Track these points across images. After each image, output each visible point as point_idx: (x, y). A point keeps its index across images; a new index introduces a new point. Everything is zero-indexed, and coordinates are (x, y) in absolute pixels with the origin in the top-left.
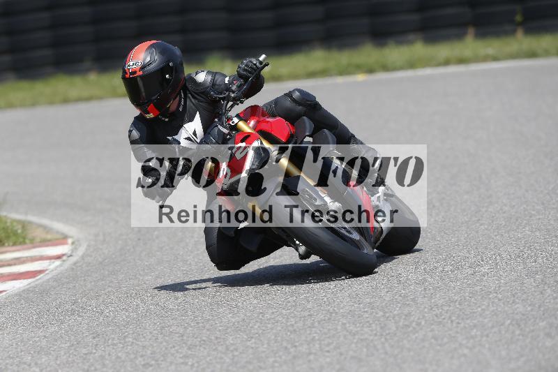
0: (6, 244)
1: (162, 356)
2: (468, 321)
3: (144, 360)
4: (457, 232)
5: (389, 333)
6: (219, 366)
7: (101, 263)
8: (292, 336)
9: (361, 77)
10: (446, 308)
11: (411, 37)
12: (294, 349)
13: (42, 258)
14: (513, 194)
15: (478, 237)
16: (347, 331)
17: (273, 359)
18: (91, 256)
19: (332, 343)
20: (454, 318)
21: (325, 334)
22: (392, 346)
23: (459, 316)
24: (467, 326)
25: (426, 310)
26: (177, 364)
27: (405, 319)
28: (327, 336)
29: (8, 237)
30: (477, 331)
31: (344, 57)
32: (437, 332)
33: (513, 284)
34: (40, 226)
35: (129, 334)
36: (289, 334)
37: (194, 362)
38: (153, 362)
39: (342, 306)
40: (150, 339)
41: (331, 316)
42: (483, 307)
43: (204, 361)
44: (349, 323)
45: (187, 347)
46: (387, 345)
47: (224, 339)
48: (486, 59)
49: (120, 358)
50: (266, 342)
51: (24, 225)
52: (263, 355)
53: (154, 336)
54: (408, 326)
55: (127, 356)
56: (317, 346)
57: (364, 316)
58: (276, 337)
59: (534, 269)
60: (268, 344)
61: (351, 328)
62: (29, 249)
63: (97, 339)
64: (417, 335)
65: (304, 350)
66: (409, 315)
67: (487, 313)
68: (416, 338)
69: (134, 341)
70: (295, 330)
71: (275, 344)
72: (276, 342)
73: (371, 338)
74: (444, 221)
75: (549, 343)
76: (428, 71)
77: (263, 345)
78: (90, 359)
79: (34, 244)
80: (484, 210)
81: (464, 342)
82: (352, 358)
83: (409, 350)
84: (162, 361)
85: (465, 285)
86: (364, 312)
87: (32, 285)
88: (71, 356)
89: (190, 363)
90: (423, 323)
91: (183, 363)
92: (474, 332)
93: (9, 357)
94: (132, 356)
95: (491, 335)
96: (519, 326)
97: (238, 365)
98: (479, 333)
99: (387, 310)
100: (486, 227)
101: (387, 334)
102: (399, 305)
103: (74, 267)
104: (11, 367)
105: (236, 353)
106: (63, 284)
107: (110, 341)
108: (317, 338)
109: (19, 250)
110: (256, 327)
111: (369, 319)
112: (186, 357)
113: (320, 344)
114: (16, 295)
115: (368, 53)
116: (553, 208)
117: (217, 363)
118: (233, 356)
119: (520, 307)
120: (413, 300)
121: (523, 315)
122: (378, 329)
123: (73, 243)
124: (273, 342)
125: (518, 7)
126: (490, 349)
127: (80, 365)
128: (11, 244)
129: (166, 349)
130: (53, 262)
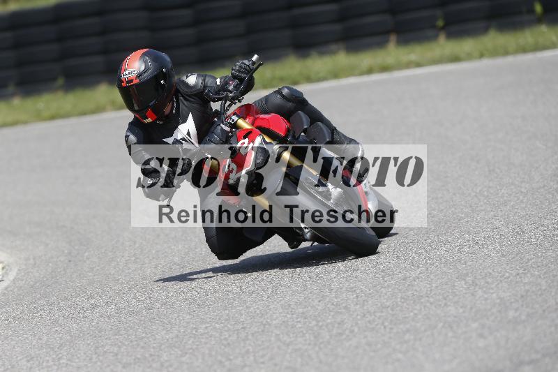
5: (323, 342)
7: (32, 287)
8: (226, 350)
10: (378, 314)
11: (333, 47)
14: (441, 197)
18: (22, 280)
20: (386, 324)
21: (260, 346)
23: (391, 321)
24: (400, 330)
25: (359, 317)
27: (338, 328)
33: (444, 287)
39: (275, 317)
40: (84, 360)
41: (264, 327)
42: (416, 312)
44: (283, 334)
47: (158, 356)
48: (408, 65)
53: (87, 356)
54: (341, 334)
56: (252, 358)
57: (297, 326)
59: (465, 272)
63: (31, 362)
66: (341, 323)
67: (420, 317)
69: (69, 363)
70: (229, 344)
75: (481, 343)
76: (352, 80)
81: (398, 347)
85: (396, 291)
86: (297, 322)
90: (356, 330)
92: (407, 337)
95: (424, 339)
96: (451, 328)
98: (412, 337)
99: (319, 319)
101: (321, 343)
102: (332, 314)
103: (5, 292)
105: (171, 369)
107: (44, 364)
108: (251, 350)
110: (190, 342)
111: (301, 329)
113: (254, 356)
116: (482, 210)
119: (452, 310)
120: (346, 308)
121: (455, 317)
122: (312, 338)
123: (3, 268)
124: (207, 356)
125: (439, 12)
126: (423, 352)
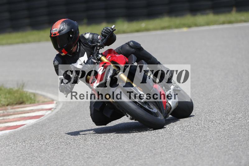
0: (27, 103)
1: (96, 153)
2: (233, 139)
3: (88, 155)
4: (227, 99)
5: (197, 144)
6: (121, 158)
7: (69, 112)
8: (154, 145)
9: (185, 30)
10: (222, 133)
12: (155, 151)
13: (42, 110)
15: (237, 101)
16: (178, 143)
17: (145, 155)
18: (64, 109)
19: (172, 148)
22: (198, 150)
23: (228, 136)
24: (232, 141)
25: (214, 134)
26: (102, 157)
27: (204, 138)
28: (169, 145)
29: (28, 100)
30: (236, 143)
31: (178, 21)
32: (218, 143)
34: (42, 95)
35: (81, 144)
36: (152, 144)
37: (110, 156)
38: (92, 156)
40: (90, 146)
41: (171, 136)
42: (239, 132)
43: (114, 156)
44: (179, 139)
45: (106, 150)
46: (196, 149)
47: (123, 146)
49: (77, 154)
50: (142, 148)
51: (35, 95)
52: (141, 153)
53: (92, 145)
54: (205, 141)
55: (80, 154)
56: (165, 149)
57: (186, 136)
58: (146, 145)
60: (143, 148)
61: (180, 141)
62: (36, 105)
64: (209, 145)
65: (159, 151)
66: (206, 136)
67: (241, 135)
68: (209, 146)
69: (83, 147)
70: (155, 142)
71: (146, 149)
72: (146, 148)
73: (189, 146)
74: (222, 94)
77: (141, 149)
78: (63, 155)
79: (39, 103)
80: (240, 89)
81: (231, 148)
82: (181, 155)
83: (206, 152)
84: (96, 155)
86: (186, 134)
87: (39, 121)
88: (55, 153)
89: (108, 157)
90: (212, 139)
91: (105, 157)
93: (28, 153)
94: (82, 153)
95: (242, 145)
97: (130, 158)
99: (196, 134)
100: (241, 96)
103: (57, 114)
104: (28, 158)
105: (129, 153)
106: (52, 121)
107: (73, 147)
108: (165, 146)
109: (32, 106)
111: (188, 138)
112: (106, 154)
114: (31, 126)
115: (189, 19)
117: (120, 157)
118: (127, 153)
122: (192, 142)
123: (56, 103)
124: (145, 148)
126: (242, 151)
127: (59, 157)
128: (29, 103)
129: (98, 150)
130: (48, 112)
